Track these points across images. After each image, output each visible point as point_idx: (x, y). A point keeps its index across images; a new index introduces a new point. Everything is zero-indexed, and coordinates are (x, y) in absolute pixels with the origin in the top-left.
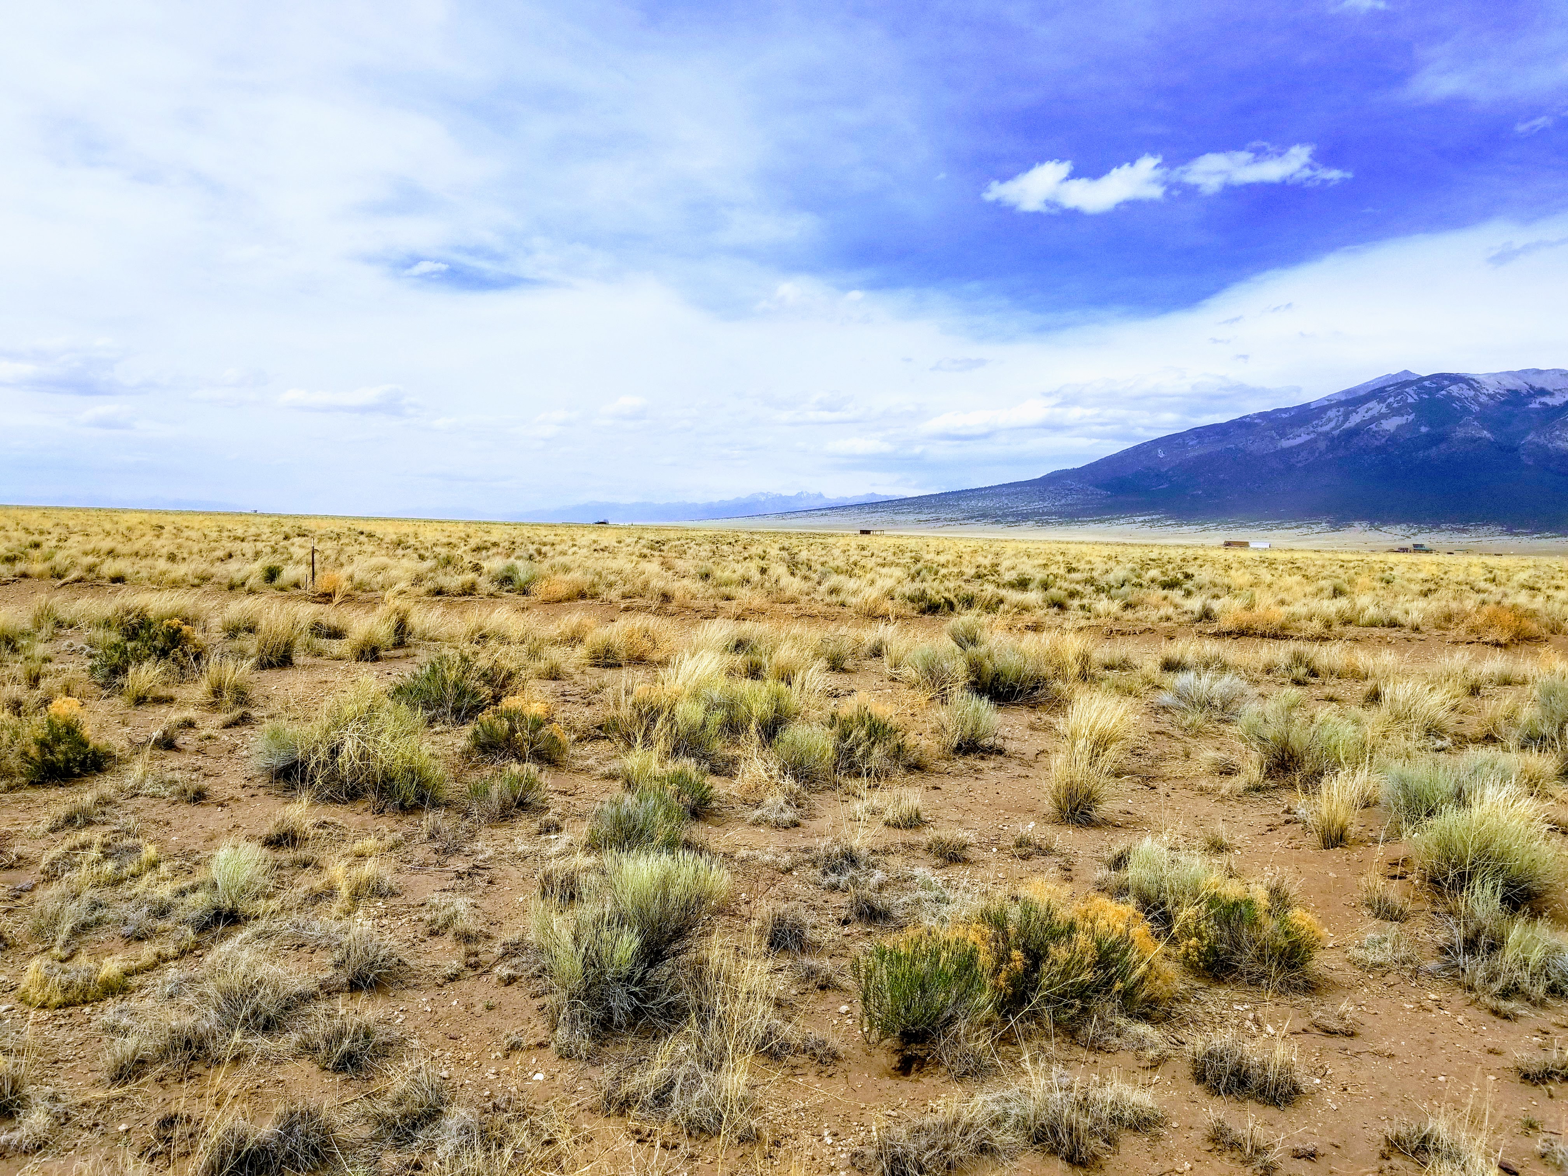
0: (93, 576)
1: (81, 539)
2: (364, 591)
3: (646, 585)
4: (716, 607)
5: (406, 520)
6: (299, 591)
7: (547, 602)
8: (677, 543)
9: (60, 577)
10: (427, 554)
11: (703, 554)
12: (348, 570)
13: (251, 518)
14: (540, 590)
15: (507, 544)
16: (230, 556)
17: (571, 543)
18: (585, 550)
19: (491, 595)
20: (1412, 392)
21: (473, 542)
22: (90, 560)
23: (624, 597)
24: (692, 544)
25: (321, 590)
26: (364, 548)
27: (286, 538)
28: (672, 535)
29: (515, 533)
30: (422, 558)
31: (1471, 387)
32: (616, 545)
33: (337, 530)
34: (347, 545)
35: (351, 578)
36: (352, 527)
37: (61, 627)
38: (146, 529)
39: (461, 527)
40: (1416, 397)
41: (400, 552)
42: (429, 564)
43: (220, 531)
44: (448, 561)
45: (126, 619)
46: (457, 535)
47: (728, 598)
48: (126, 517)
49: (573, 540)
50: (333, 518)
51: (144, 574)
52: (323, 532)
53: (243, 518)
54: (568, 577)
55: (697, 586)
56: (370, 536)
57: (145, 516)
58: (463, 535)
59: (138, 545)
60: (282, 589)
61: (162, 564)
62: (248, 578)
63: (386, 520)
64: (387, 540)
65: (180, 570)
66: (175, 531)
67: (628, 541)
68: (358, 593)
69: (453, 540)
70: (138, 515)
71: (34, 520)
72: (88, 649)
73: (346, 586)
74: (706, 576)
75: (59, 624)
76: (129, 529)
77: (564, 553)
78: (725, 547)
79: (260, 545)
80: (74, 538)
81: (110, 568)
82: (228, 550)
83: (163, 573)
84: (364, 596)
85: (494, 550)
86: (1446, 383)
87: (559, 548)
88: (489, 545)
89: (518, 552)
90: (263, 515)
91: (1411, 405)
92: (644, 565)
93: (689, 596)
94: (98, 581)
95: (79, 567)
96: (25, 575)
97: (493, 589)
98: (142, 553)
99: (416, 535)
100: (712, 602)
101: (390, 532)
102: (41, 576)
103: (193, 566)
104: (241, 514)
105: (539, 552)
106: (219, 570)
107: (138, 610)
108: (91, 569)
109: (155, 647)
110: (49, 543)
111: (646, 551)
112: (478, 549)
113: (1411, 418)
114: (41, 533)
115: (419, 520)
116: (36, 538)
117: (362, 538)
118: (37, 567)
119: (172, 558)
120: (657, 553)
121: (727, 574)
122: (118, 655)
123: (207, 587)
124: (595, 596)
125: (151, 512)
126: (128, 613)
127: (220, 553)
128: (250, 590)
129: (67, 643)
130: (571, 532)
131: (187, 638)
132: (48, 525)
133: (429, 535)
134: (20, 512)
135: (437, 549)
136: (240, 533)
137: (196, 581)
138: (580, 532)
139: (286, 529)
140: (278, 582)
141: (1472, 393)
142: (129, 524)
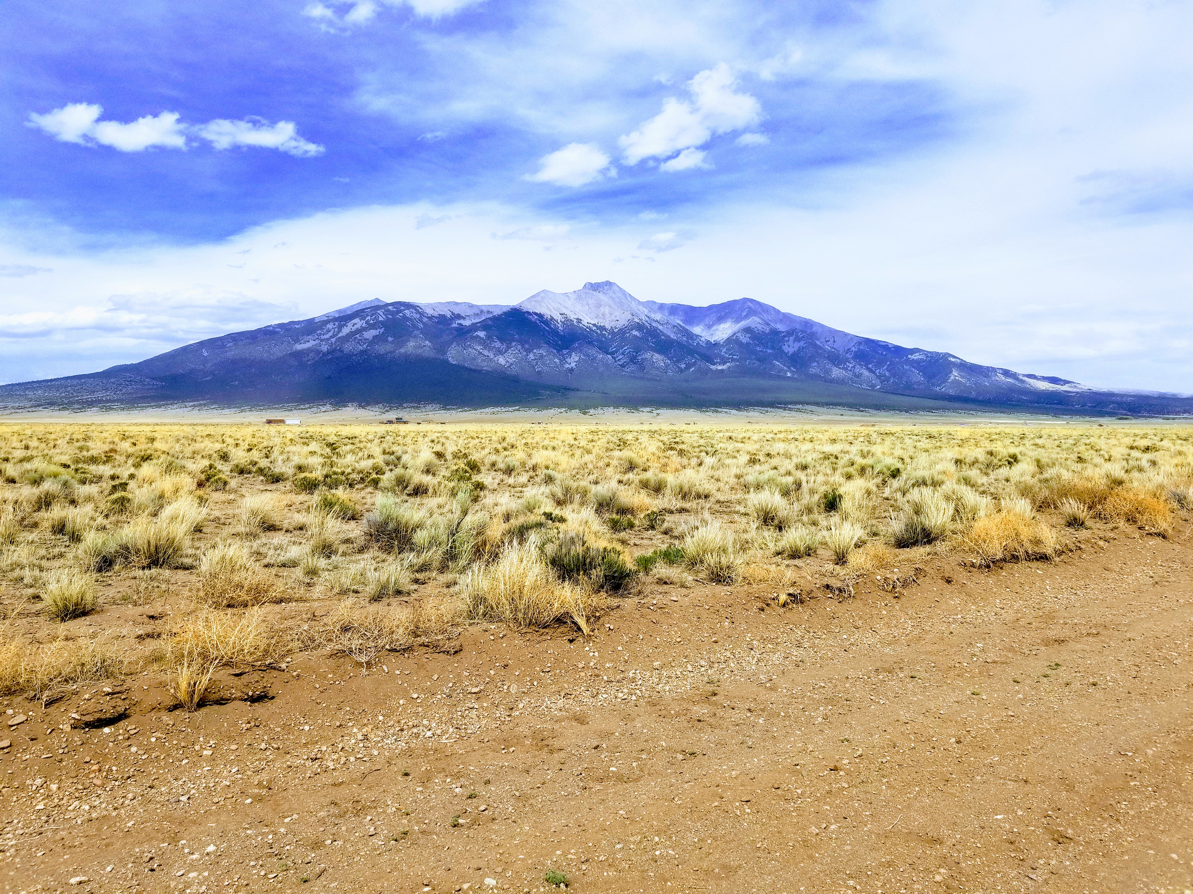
20: (381, 314)
31: (418, 312)
40: (384, 316)
86: (402, 308)
91: (381, 322)
113: (382, 330)
141: (418, 316)
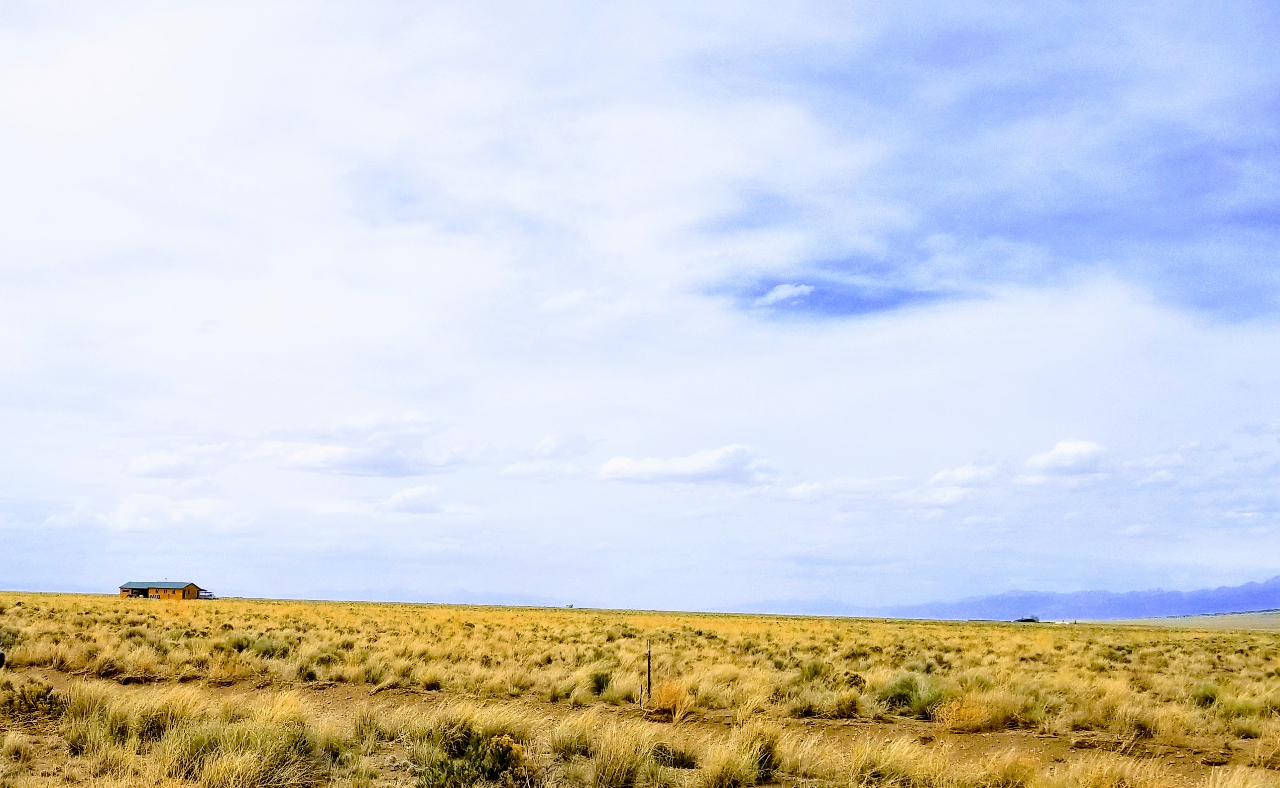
0: (407, 681)
1: (390, 638)
2: (711, 708)
3: (1109, 713)
4: (1227, 746)
5: (753, 616)
6: (633, 706)
7: (960, 731)
8: (1152, 650)
9: (375, 682)
10: (786, 662)
11: (1197, 667)
12: (687, 681)
13: (567, 615)
14: (948, 715)
15: (892, 649)
16: (549, 661)
17: (985, 650)
18: (1007, 659)
19: (879, 719)
21: (846, 646)
22: (403, 663)
23: (1076, 727)
24: (1176, 652)
25: (658, 706)
26: (704, 652)
27: (610, 639)
28: (1141, 638)
29: (902, 635)
30: (779, 666)
32: (1053, 651)
33: (669, 630)
34: (684, 648)
35: (694, 691)
36: (688, 626)
37: (382, 738)
38: (456, 628)
39: (827, 625)
41: (750, 658)
42: (790, 675)
43: (535, 630)
44: (816, 672)
45: (449, 732)
46: (822, 637)
47: (1248, 735)
48: (434, 613)
49: (988, 644)
50: (663, 614)
51: (458, 681)
52: (652, 632)
53: (557, 614)
54: (988, 697)
55: (1192, 715)
56: (711, 637)
57: (453, 612)
58: (831, 637)
59: (450, 647)
60: (614, 703)
61: (477, 670)
62: (573, 688)
63: (728, 616)
64: (732, 642)
65: (497, 677)
66: (485, 630)
67: (1072, 646)
68: (703, 710)
69: (817, 644)
70: (445, 611)
71: (342, 618)
72: (411, 766)
73: (689, 700)
74: (1207, 700)
75: (381, 736)
76: (438, 627)
77: (976, 663)
78: (1233, 657)
79: (582, 648)
80: (384, 639)
81: (424, 673)
82: (546, 654)
83: (480, 680)
84: (711, 714)
85: (875, 657)
87: (968, 655)
88: (867, 649)
89: (910, 661)
90: (580, 611)
92: (1102, 682)
93: (1182, 731)
94: (413, 688)
95: (392, 671)
96: (341, 679)
97: (881, 710)
98: (454, 656)
99: (769, 637)
100: (1220, 740)
101: (736, 634)
102: (356, 681)
103: (510, 672)
104: (555, 610)
105: (940, 661)
106: (538, 676)
107: (461, 723)
108: (405, 673)
109: (483, 768)
110: (361, 643)
111: (1101, 661)
112: (853, 656)
114: (351, 631)
115: (770, 617)
116: (346, 637)
117: (701, 640)
118: (351, 671)
119: (486, 662)
120: (1119, 665)
121: (1243, 699)
122: (445, 775)
123: (527, 698)
124: (1029, 725)
125: (457, 607)
126: (452, 726)
127: (537, 657)
128: (575, 702)
129: (389, 758)
130: (983, 634)
131: (517, 758)
132: (357, 623)
133: (786, 637)
134: (329, 608)
135: (799, 656)
136: (557, 633)
137: (515, 691)
138: (997, 633)
139: (608, 628)
140: (605, 694)
142: (438, 622)
